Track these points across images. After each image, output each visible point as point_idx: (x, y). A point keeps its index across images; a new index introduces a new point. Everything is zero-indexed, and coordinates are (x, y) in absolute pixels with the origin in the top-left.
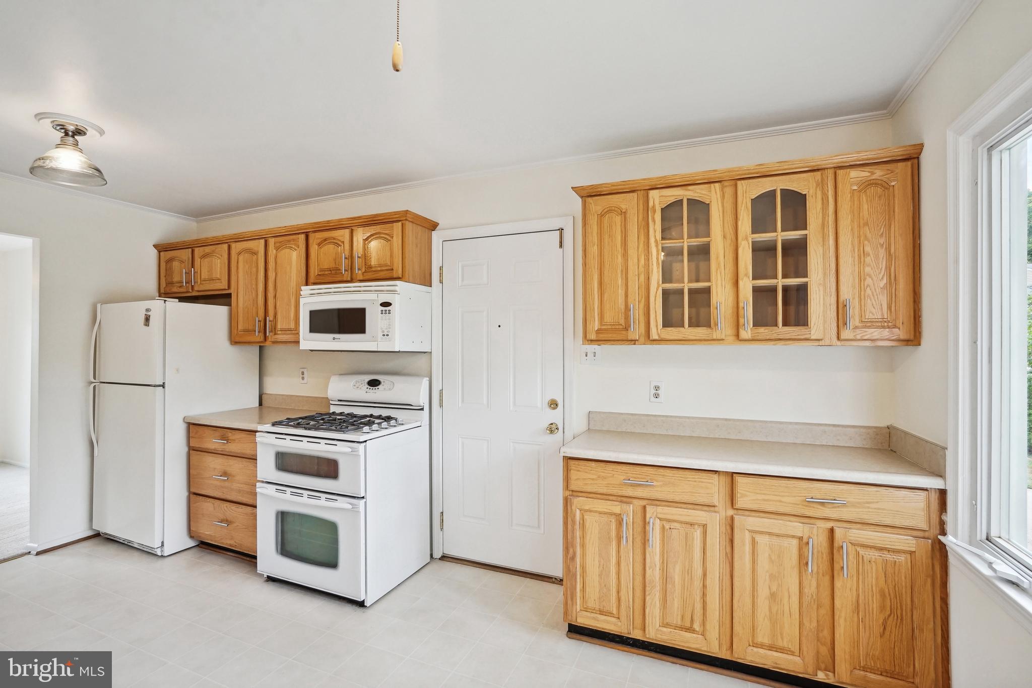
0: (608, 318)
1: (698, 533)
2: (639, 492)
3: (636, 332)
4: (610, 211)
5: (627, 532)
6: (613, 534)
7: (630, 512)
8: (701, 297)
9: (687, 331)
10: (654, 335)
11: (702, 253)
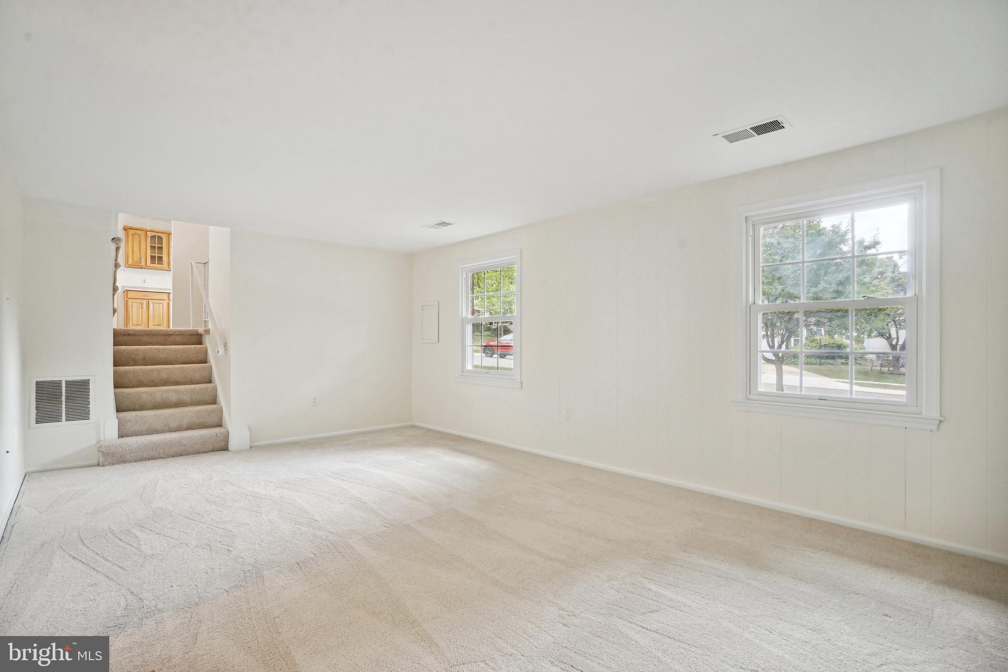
0: (135, 260)
1: (161, 305)
2: (147, 298)
3: (143, 264)
4: (136, 234)
5: (144, 306)
6: (141, 307)
7: (145, 302)
8: (160, 258)
9: (156, 265)
10: (148, 265)
11: (161, 248)
